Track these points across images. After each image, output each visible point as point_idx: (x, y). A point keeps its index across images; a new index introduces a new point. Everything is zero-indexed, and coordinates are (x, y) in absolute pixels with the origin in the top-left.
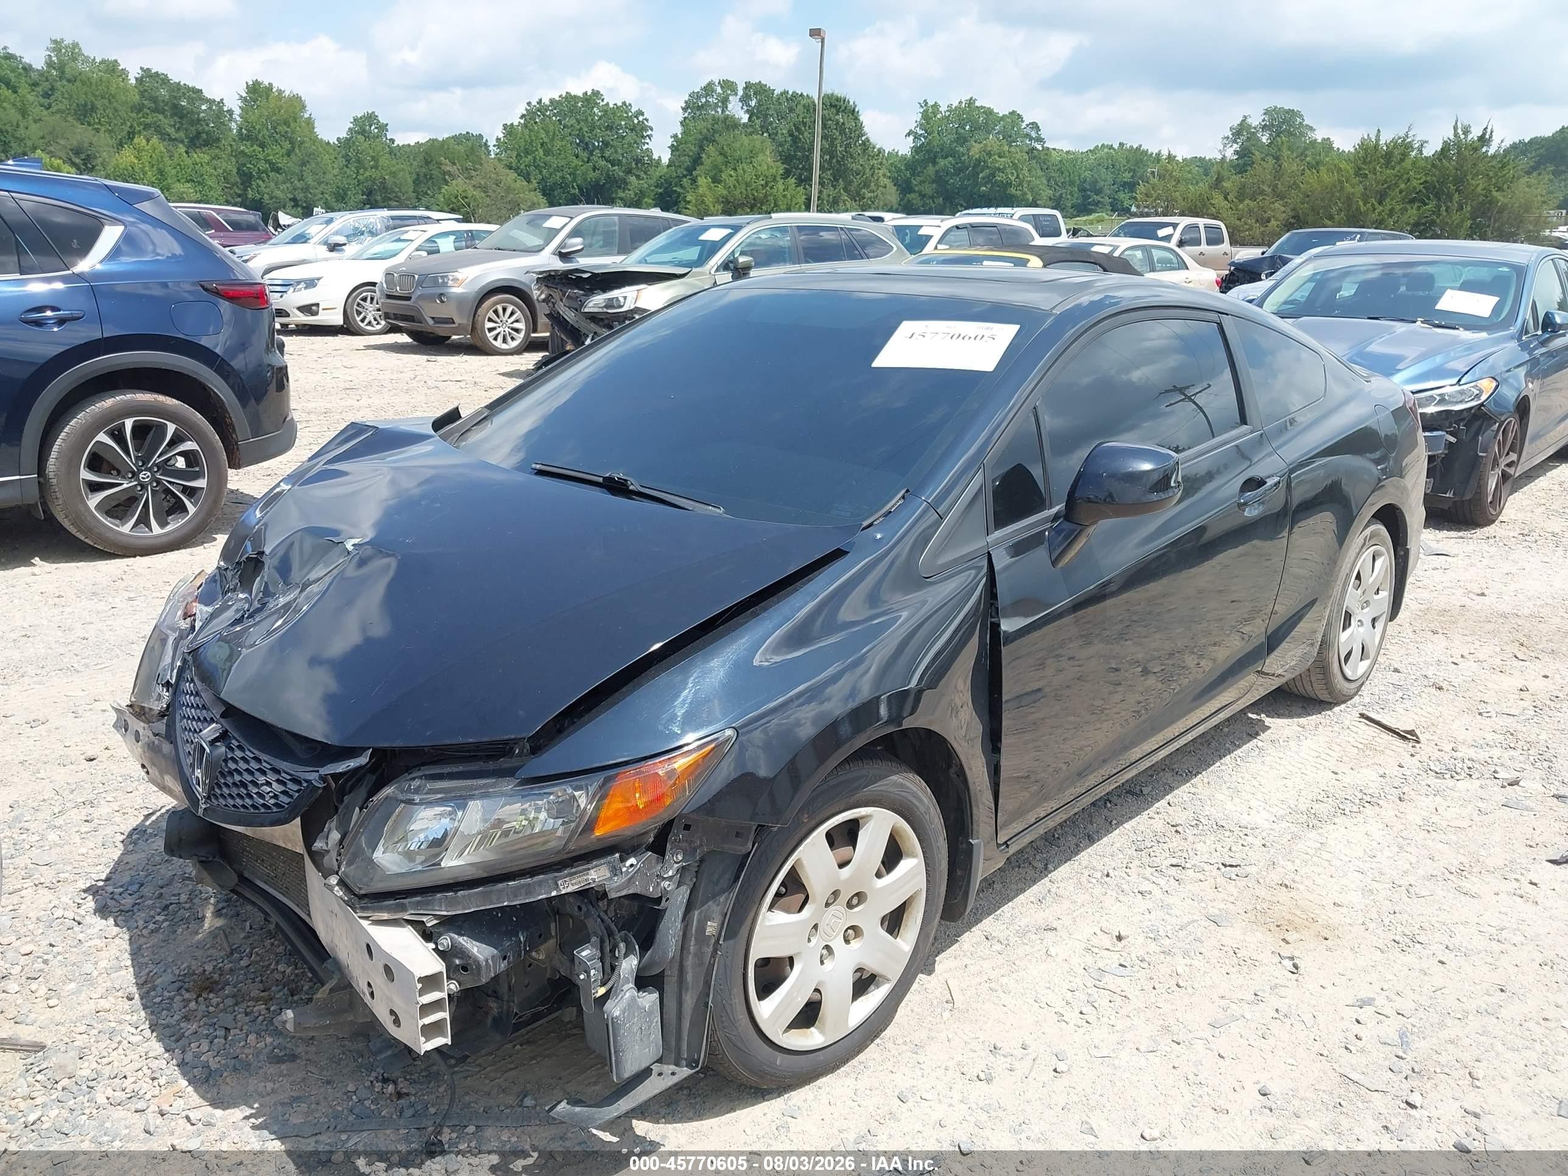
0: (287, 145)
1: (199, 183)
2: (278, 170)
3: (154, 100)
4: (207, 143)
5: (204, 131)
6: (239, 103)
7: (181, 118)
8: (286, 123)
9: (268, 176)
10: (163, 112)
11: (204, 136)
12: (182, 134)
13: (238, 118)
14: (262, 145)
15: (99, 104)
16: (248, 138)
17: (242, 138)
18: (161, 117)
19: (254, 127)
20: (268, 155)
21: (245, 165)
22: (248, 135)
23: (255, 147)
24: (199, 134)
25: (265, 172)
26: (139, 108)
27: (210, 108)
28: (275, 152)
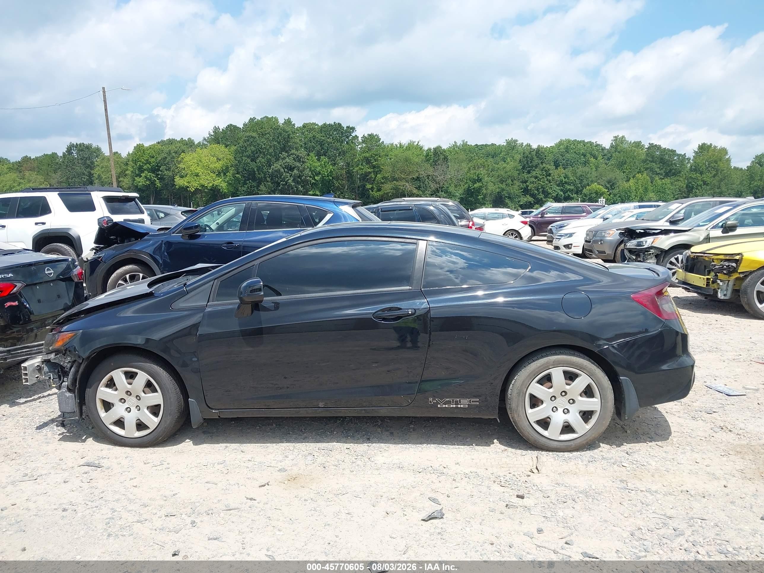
0: (714, 173)
1: (663, 192)
2: (707, 184)
3: (653, 157)
4: (674, 174)
5: (673, 169)
6: (694, 154)
7: (663, 164)
8: (716, 162)
9: (701, 187)
10: (655, 162)
11: (673, 171)
12: (662, 171)
13: (692, 161)
14: (701, 173)
15: (628, 161)
16: (695, 170)
17: (691, 170)
18: (654, 164)
19: (698, 165)
20: (703, 178)
21: (690, 183)
22: (695, 169)
23: (698, 174)
24: (671, 170)
25: (701, 186)
26: (644, 161)
27: (679, 158)
28: (707, 177)
